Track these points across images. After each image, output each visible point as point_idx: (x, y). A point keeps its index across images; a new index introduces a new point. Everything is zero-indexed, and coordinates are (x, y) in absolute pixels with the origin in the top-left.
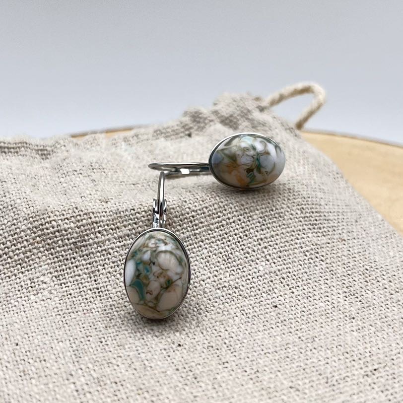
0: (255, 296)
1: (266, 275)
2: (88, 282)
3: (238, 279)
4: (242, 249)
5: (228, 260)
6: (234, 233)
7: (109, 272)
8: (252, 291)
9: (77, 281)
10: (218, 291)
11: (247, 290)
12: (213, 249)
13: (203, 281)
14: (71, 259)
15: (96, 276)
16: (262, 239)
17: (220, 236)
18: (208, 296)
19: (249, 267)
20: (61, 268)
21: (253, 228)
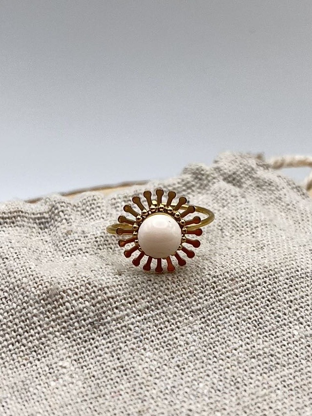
0: (294, 363)
1: (302, 340)
2: (111, 361)
3: (273, 345)
4: (273, 313)
5: (258, 325)
6: (261, 296)
7: (133, 349)
8: (290, 358)
9: (98, 361)
10: (253, 360)
11: (284, 358)
12: (241, 314)
13: (236, 350)
14: (90, 341)
15: (119, 354)
16: (291, 301)
17: (247, 300)
18: (243, 367)
19: (283, 331)
20: (80, 351)
21: (280, 290)
